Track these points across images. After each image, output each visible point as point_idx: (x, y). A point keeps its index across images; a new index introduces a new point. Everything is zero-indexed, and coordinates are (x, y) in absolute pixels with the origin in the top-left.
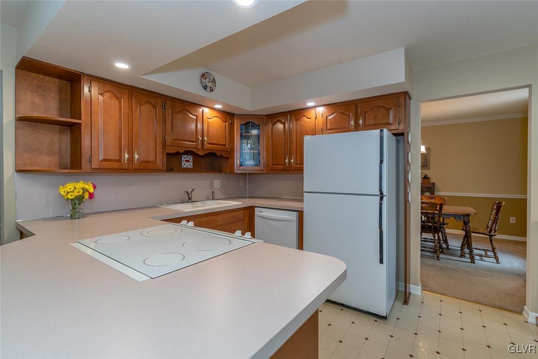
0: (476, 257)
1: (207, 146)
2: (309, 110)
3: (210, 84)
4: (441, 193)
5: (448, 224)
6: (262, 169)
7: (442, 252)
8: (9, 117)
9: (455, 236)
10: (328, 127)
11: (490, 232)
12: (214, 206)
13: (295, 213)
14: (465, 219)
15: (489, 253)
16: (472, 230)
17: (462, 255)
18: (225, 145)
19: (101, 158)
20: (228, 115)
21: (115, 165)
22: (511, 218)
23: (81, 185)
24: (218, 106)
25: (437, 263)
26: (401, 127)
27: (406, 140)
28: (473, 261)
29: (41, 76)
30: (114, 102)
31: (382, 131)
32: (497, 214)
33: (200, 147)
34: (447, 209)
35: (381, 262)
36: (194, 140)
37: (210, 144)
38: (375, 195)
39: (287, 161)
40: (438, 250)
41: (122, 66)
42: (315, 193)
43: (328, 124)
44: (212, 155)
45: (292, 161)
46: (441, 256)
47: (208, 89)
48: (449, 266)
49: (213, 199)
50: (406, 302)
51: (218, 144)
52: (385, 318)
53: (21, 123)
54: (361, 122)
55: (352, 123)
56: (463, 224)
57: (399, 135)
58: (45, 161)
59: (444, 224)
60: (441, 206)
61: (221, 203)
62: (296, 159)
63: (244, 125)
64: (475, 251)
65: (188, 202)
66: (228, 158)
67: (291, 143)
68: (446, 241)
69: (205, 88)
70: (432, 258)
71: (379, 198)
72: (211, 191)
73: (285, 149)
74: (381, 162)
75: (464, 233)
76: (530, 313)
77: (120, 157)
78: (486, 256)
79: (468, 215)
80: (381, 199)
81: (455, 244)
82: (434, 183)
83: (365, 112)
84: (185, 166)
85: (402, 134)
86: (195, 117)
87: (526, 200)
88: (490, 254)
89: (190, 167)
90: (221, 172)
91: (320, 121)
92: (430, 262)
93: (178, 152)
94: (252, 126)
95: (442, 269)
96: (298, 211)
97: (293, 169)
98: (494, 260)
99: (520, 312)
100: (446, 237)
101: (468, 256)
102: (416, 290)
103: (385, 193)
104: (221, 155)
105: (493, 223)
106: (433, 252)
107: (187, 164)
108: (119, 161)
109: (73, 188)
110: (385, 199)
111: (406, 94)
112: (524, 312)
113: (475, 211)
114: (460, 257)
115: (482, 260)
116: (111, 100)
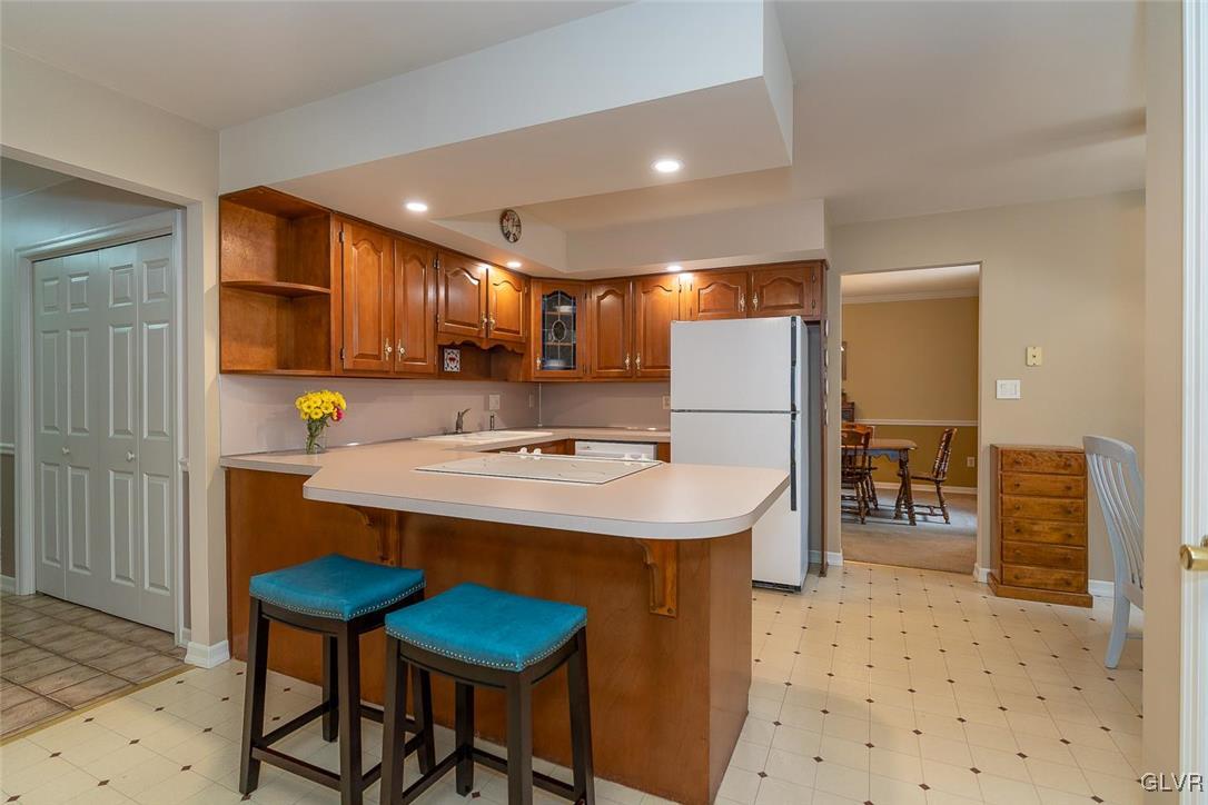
0: (918, 517)
1: (495, 334)
2: (670, 276)
3: (514, 230)
4: (866, 420)
5: (875, 468)
6: (581, 375)
7: (868, 514)
8: (210, 281)
9: (886, 492)
10: (702, 307)
11: (937, 477)
12: (495, 440)
13: (652, 447)
14: (902, 458)
15: (935, 511)
16: (911, 474)
17: (898, 516)
18: (518, 333)
19: (356, 353)
20: (523, 280)
21: (374, 364)
22: (969, 458)
23: (329, 397)
24: (515, 265)
25: (862, 527)
26: (817, 311)
27: (823, 332)
28: (913, 522)
29: (253, 211)
30: (371, 258)
31: (794, 319)
32: (946, 448)
33: (483, 335)
34: (874, 442)
35: (794, 508)
36: (476, 322)
37: (497, 329)
38: (783, 412)
39: (627, 361)
40: (862, 511)
41: (417, 207)
42: (689, 411)
43: (702, 302)
44: (498, 349)
45: (638, 361)
46: (867, 519)
47: (511, 239)
48: (880, 530)
49: (492, 428)
50: (822, 573)
51: (508, 331)
52: (798, 589)
53: (229, 292)
54: (755, 301)
55: (742, 302)
56: (898, 468)
57: (813, 324)
58: (261, 356)
59: (870, 469)
60: (868, 436)
61: (509, 436)
62: (644, 359)
63: (548, 296)
64: (916, 510)
65: (457, 433)
66: (522, 355)
67: (635, 331)
68: (874, 499)
69: (507, 236)
70: (855, 521)
71: (790, 416)
72: (489, 414)
73: (624, 341)
74: (794, 363)
75: (897, 486)
76: (981, 569)
77: (380, 352)
78: (932, 514)
79: (906, 450)
80: (794, 417)
81: (887, 502)
82: (853, 404)
83: (762, 287)
84: (449, 369)
85: (818, 323)
86: (476, 283)
87: (977, 427)
88: (939, 512)
89: (455, 370)
90: (506, 380)
91: (688, 297)
92: (850, 526)
93: (453, 343)
94: (562, 299)
95: (869, 534)
96: (655, 443)
97: (639, 374)
98: (942, 519)
99: (971, 574)
100: (874, 494)
101: (906, 516)
102: (835, 559)
103: (798, 408)
104: (513, 351)
105: (942, 460)
106: (856, 514)
107: (452, 365)
108: (378, 357)
109: (319, 401)
110: (798, 416)
111: (823, 262)
112: (975, 572)
113: (914, 445)
114: (895, 518)
115: (926, 520)
116: (368, 254)
